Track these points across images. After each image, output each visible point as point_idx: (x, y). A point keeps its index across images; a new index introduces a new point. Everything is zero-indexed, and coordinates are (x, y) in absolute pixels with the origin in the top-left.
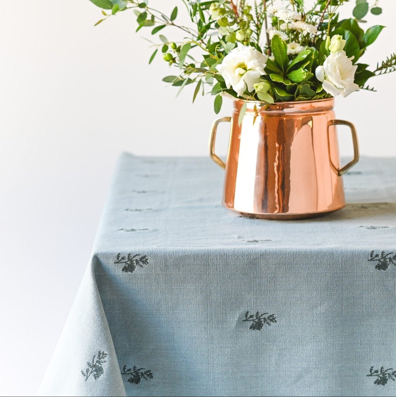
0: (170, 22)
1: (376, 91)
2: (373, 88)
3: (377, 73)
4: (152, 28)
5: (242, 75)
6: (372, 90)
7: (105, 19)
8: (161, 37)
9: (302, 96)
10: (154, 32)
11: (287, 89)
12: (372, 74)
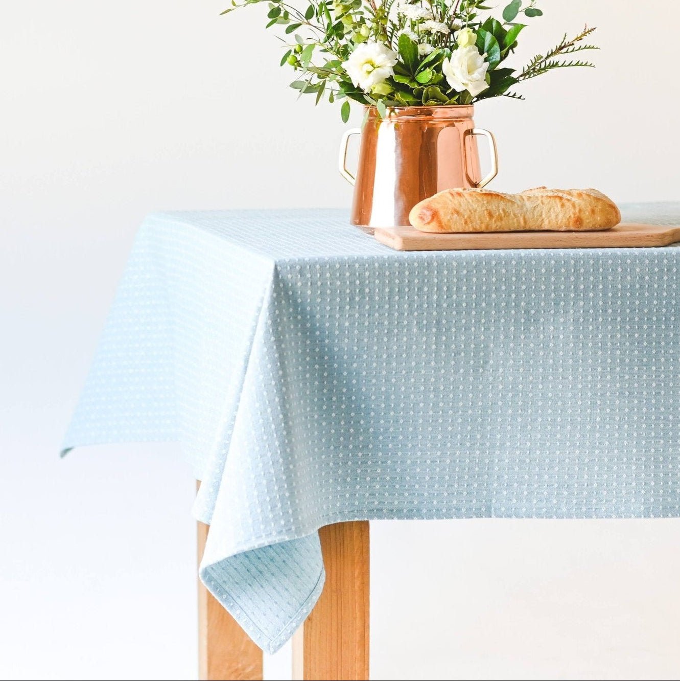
0: (306, 21)
1: (524, 99)
2: (521, 96)
3: (521, 78)
4: (286, 26)
5: (370, 72)
6: (520, 98)
7: (233, 9)
8: (296, 36)
9: (433, 101)
10: (289, 31)
11: (414, 94)
12: (515, 81)
